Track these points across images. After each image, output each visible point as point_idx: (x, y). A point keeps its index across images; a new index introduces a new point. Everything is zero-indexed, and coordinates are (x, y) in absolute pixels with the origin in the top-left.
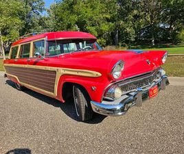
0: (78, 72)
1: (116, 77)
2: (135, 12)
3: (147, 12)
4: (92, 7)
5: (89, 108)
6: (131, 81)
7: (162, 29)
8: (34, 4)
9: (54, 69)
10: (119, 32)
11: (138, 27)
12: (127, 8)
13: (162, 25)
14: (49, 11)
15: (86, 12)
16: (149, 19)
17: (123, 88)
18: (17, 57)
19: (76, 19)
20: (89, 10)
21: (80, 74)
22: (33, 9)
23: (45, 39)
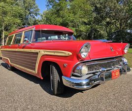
0: (54, 52)
1: (83, 56)
2: (108, 20)
3: (117, 20)
4: (73, 13)
5: (60, 83)
6: (96, 62)
7: (129, 33)
8: (32, 10)
9: (37, 51)
10: (94, 34)
11: (110, 31)
12: (102, 17)
13: (129, 31)
14: (42, 16)
15: (69, 16)
16: (119, 26)
17: (90, 68)
18: (12, 43)
19: (61, 21)
20: (71, 15)
21: (56, 54)
22: (30, 14)
23: (33, 29)
